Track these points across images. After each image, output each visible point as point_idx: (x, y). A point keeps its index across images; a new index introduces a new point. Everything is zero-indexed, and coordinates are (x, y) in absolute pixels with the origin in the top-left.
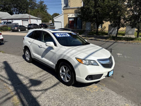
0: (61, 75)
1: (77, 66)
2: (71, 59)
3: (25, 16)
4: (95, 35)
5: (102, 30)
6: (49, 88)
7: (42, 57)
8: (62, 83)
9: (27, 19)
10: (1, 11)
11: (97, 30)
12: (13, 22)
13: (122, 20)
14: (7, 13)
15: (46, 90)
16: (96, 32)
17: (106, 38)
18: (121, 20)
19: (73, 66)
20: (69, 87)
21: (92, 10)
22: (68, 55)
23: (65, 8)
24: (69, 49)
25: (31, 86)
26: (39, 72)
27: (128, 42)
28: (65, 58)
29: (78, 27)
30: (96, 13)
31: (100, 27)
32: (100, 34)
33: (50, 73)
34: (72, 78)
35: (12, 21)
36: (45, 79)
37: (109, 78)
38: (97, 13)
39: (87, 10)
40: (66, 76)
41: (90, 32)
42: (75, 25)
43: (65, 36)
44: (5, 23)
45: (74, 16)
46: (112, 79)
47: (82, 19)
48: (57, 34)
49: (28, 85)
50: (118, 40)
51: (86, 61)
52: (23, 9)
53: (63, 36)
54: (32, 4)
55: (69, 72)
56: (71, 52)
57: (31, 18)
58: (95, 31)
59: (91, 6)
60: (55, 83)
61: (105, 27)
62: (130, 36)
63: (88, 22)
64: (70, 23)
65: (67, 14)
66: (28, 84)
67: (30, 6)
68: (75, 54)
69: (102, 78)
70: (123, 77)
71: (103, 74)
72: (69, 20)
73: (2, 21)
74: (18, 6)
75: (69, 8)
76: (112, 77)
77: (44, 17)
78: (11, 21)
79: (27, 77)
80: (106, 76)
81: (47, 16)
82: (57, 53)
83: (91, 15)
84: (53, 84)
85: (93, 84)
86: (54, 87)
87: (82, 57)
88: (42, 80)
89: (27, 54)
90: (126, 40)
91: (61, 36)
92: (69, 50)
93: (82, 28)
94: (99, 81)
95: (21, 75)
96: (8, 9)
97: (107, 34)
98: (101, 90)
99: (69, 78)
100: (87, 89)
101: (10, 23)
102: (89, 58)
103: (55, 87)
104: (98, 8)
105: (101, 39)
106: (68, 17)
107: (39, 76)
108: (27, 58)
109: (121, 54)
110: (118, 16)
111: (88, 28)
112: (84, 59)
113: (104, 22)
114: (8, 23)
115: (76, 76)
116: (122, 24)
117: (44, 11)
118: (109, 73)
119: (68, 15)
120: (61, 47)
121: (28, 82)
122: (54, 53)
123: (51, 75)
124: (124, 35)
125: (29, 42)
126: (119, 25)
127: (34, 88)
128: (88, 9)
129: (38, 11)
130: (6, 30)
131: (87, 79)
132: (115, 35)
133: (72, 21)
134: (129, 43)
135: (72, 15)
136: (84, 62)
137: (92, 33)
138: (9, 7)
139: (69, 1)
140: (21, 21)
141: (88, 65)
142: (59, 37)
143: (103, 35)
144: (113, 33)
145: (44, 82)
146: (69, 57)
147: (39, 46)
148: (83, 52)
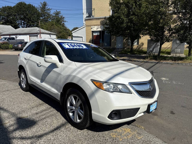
0: (69, 110)
1: (93, 94)
2: (84, 81)
3: (34, 30)
4: (129, 54)
5: (139, 48)
6: (46, 134)
7: (42, 81)
8: (70, 125)
9: (37, 33)
10: (3, 24)
11: (132, 48)
12: (18, 39)
13: (167, 32)
14: (10, 26)
15: (40, 136)
16: (130, 50)
17: (144, 58)
18: (165, 31)
19: (88, 95)
20: (82, 131)
21: (124, 20)
22: (80, 76)
23: (88, 18)
24: (81, 66)
25: (15, 130)
26: (36, 106)
27: (177, 62)
28: (75, 81)
29: (106, 45)
30: (129, 24)
31: (135, 44)
32: (136, 52)
33: (54, 108)
34: (85, 115)
35: (16, 37)
36: (44, 117)
37: (150, 114)
38: (131, 23)
39: (118, 19)
40: (77, 112)
41: (121, 51)
42: (101, 42)
43: (78, 47)
44: (5, 40)
45: (100, 29)
46: (156, 117)
47: (110, 33)
48: (66, 44)
49: (11, 128)
50: (161, 60)
51: (109, 85)
52: (32, 22)
53: (75, 47)
54: (44, 16)
55: (81, 105)
56: (85, 72)
57: (41, 32)
58: (128, 48)
59: (123, 14)
60: (59, 124)
61: (143, 44)
62: (178, 55)
63: (119, 36)
64: (95, 38)
65: (91, 26)
66: (12, 125)
67: (41, 18)
68: (91, 74)
69: (138, 115)
70: (172, 113)
71: (139, 108)
72: (93, 34)
73: (2, 37)
74: (26, 18)
75: (93, 18)
76: (155, 114)
77: (60, 32)
78: (14, 36)
79: (13, 115)
80: (144, 112)
81: (64, 31)
82: (62, 73)
83: (122, 26)
84: (55, 125)
85: (124, 126)
86: (55, 132)
87: (102, 79)
88: (37, 119)
89: (23, 79)
90: (173, 60)
91: (71, 47)
92: (82, 68)
93: (110, 46)
94: (134, 120)
95: (5, 110)
96: (12, 22)
97: (145, 53)
98: (137, 135)
99: (82, 115)
100: (113, 135)
101: (12, 39)
102: (115, 81)
103: (58, 132)
104: (132, 17)
105: (137, 58)
106: (92, 30)
107: (35, 112)
108: (22, 84)
109: (167, 79)
110: (160, 25)
111: (119, 45)
112: (106, 82)
113: (141, 36)
114: (10, 39)
115: (93, 112)
116: (166, 37)
117: (61, 24)
118: (149, 106)
119: (92, 28)
120: (69, 64)
121: (12, 123)
122: (59, 74)
123: (55, 111)
124: (169, 53)
125: (25, 59)
126: (162, 39)
127: (20, 133)
128: (119, 17)
129: (53, 25)
130: (7, 48)
131: (110, 117)
132: (156, 54)
133: (97, 36)
134: (178, 64)
135: (97, 28)
136: (105, 86)
137: (126, 51)
138: (13, 18)
139: (93, 9)
140: (28, 36)
141: (112, 92)
142: (68, 48)
143: (141, 54)
144: (154, 51)
145: (40, 124)
146: (80, 79)
147: (38, 65)
148: (105, 71)
